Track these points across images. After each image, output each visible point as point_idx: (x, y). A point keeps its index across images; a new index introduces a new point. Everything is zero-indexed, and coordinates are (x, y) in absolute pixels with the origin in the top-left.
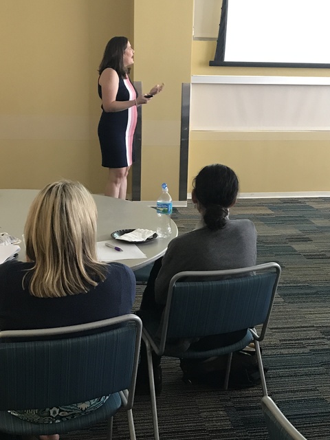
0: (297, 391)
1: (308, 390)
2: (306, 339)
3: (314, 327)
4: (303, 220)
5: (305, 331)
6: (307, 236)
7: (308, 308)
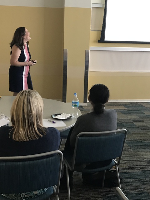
0: (135, 189)
1: (140, 189)
2: (140, 166)
3: (144, 160)
4: (140, 112)
5: (140, 162)
6: (142, 119)
7: (141, 151)
